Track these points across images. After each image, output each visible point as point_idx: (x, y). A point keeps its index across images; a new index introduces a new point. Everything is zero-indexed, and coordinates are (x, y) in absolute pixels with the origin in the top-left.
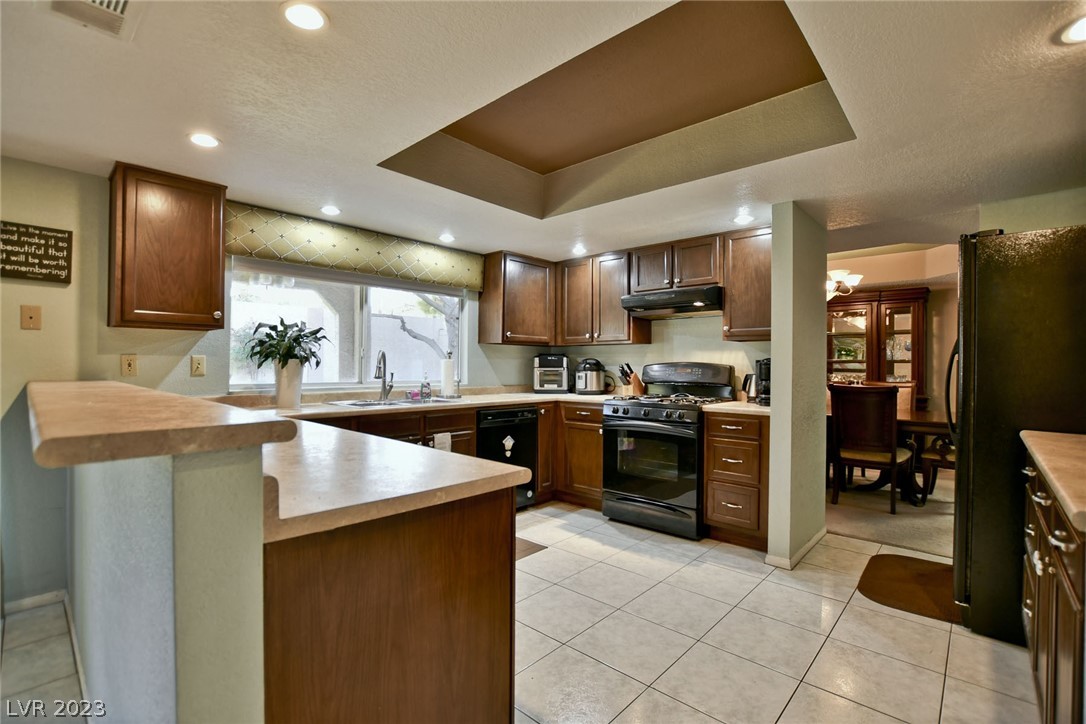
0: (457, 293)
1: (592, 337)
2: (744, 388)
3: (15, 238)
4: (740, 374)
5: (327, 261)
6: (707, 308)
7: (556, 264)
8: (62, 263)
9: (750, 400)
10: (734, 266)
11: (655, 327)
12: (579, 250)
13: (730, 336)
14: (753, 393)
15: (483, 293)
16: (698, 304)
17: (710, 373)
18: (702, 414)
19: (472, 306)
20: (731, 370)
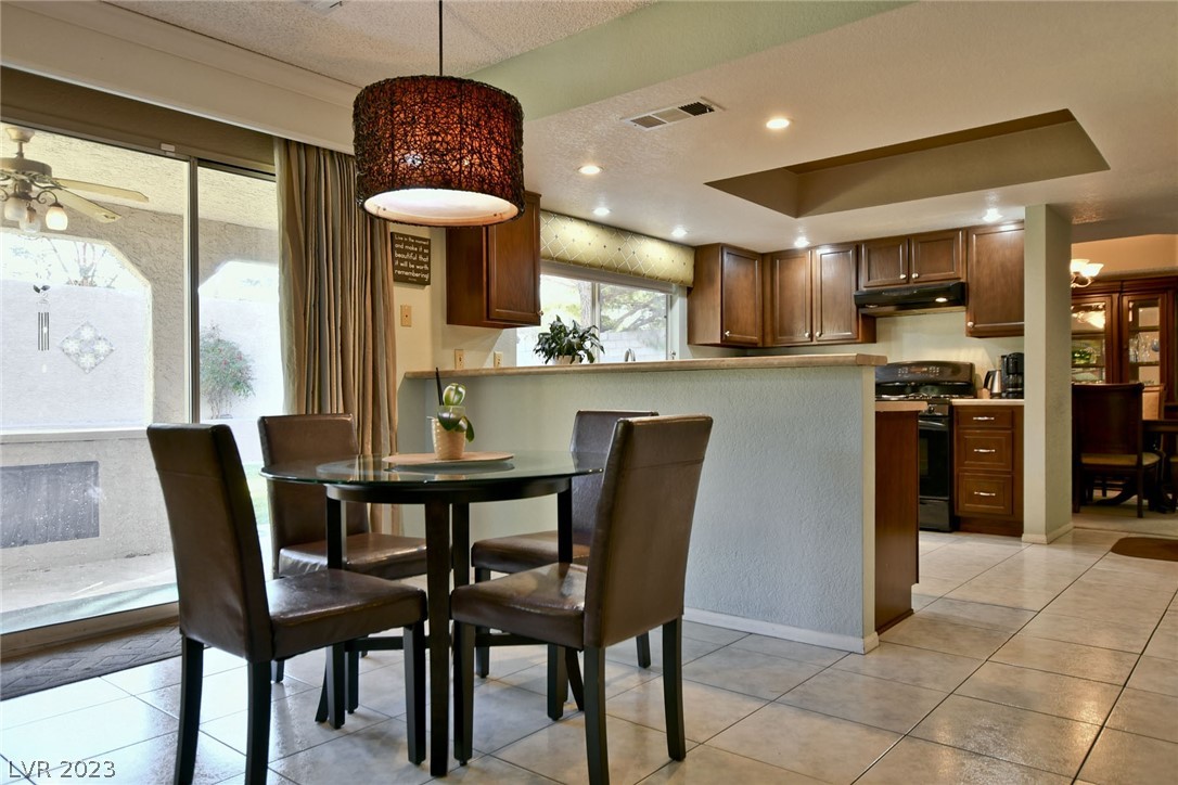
0: (665, 289)
1: (811, 336)
2: (986, 386)
3: (402, 247)
4: (981, 373)
5: (584, 259)
6: (950, 303)
7: (763, 256)
8: (426, 267)
9: (993, 396)
10: (978, 262)
11: (881, 325)
12: (801, 243)
13: (975, 333)
14: (996, 389)
15: (691, 291)
16: (941, 300)
17: (949, 371)
18: (952, 408)
19: (680, 304)
20: (971, 366)
